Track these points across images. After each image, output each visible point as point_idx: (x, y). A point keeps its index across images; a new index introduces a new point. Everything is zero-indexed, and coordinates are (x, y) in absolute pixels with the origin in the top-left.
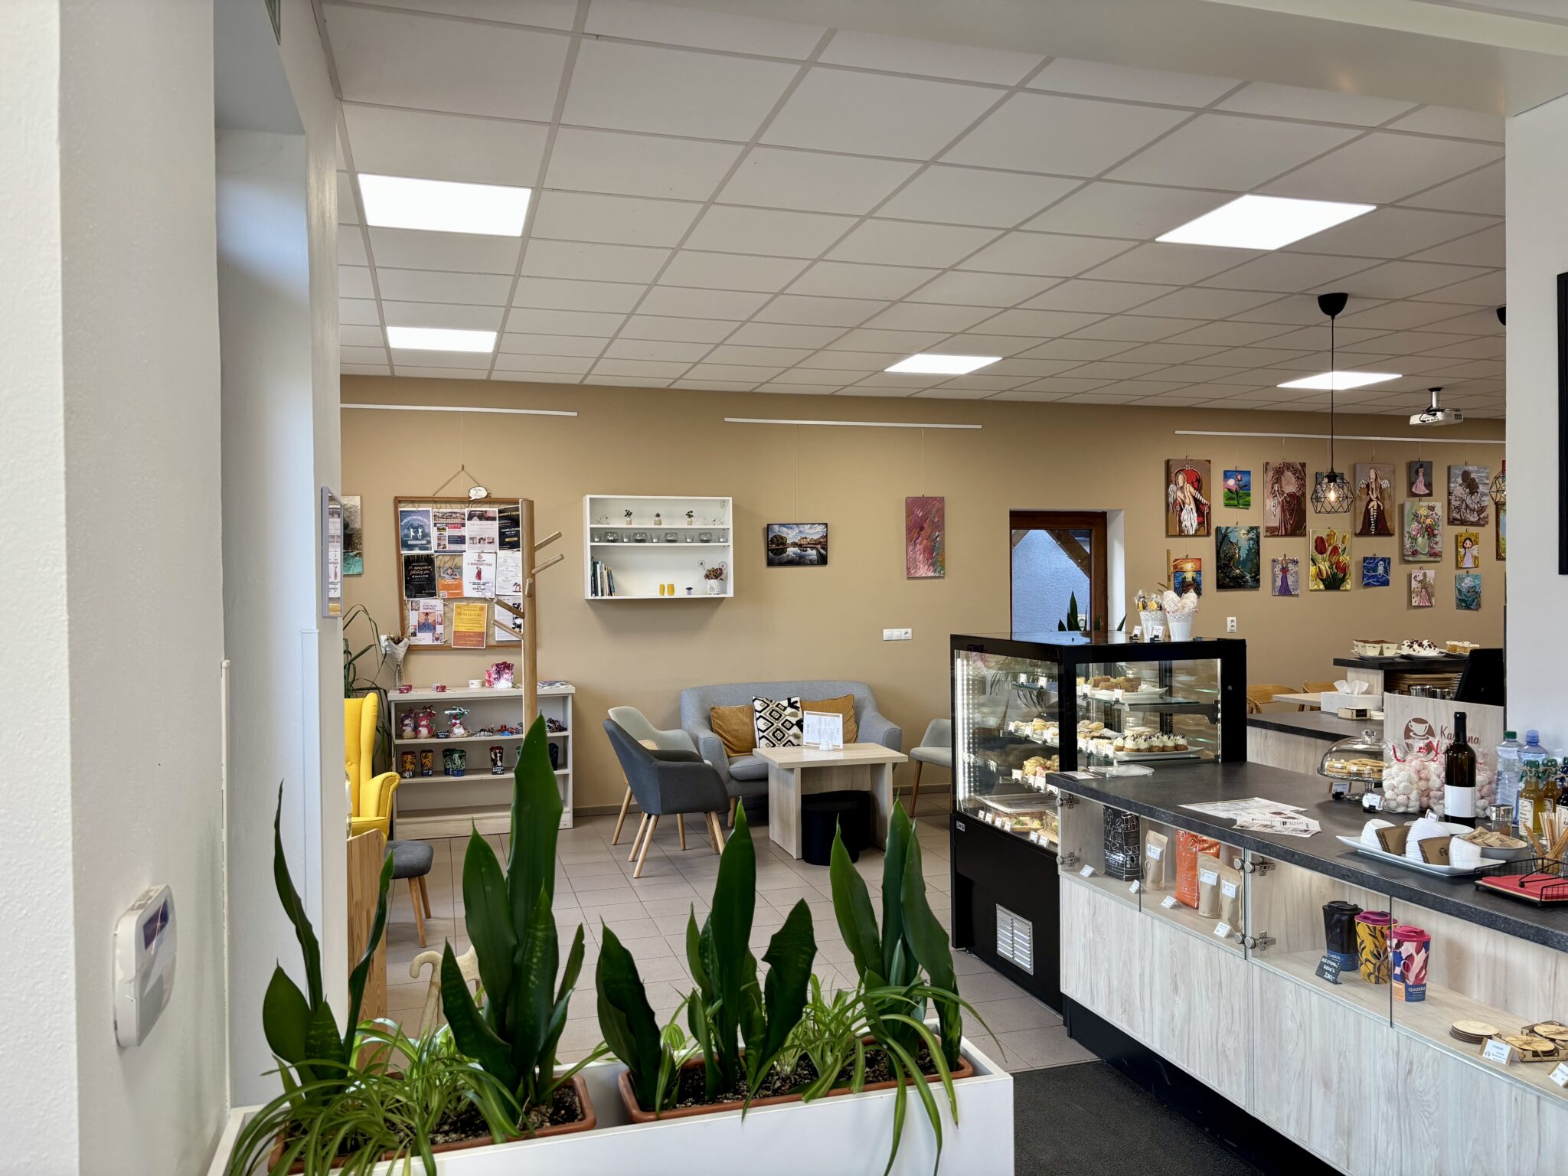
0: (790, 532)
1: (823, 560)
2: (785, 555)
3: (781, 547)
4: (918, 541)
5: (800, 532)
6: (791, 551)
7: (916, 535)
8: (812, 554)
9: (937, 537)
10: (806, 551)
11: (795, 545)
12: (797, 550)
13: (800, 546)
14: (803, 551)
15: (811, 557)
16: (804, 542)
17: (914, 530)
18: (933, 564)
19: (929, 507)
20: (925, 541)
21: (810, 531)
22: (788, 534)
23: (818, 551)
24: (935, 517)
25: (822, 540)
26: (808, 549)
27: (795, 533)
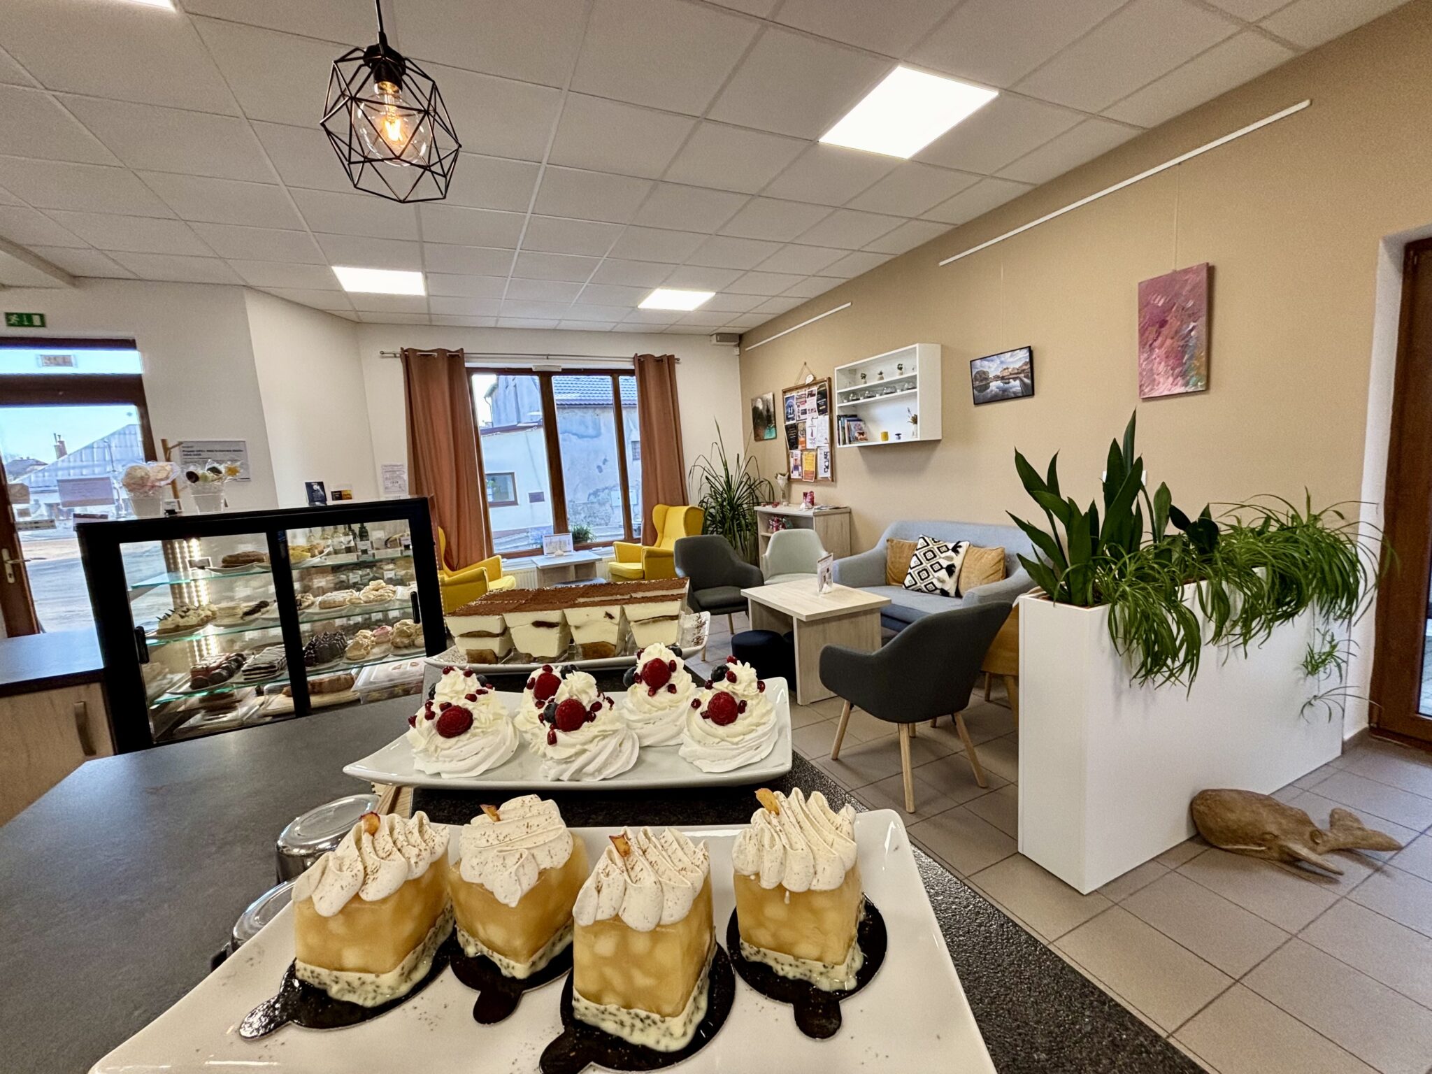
0: (991, 364)
3: (984, 383)
4: (1156, 344)
5: (1002, 362)
6: (995, 386)
7: (1153, 336)
9: (1191, 330)
11: (997, 378)
13: (1002, 378)
16: (1006, 373)
17: (1150, 328)
20: (1169, 342)
21: (1012, 360)
22: (989, 367)
25: (1025, 367)
26: (1011, 380)
27: (996, 365)
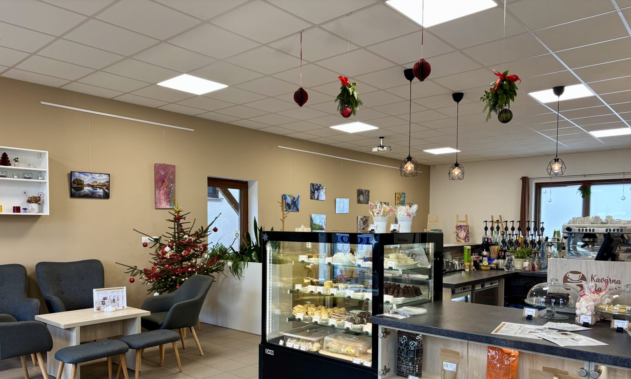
0: (86, 177)
1: (106, 196)
2: (83, 191)
3: (80, 186)
4: (162, 188)
5: (93, 178)
6: (87, 189)
7: (160, 185)
8: (100, 192)
9: (172, 187)
10: (96, 189)
11: (89, 185)
12: (90, 188)
13: (93, 186)
14: (94, 189)
15: (99, 194)
16: (95, 184)
17: (159, 182)
18: (169, 202)
19: (168, 170)
20: (165, 189)
21: (99, 178)
22: (85, 179)
23: (104, 190)
24: (170, 176)
25: (106, 184)
26: (98, 189)
27: (89, 178)
